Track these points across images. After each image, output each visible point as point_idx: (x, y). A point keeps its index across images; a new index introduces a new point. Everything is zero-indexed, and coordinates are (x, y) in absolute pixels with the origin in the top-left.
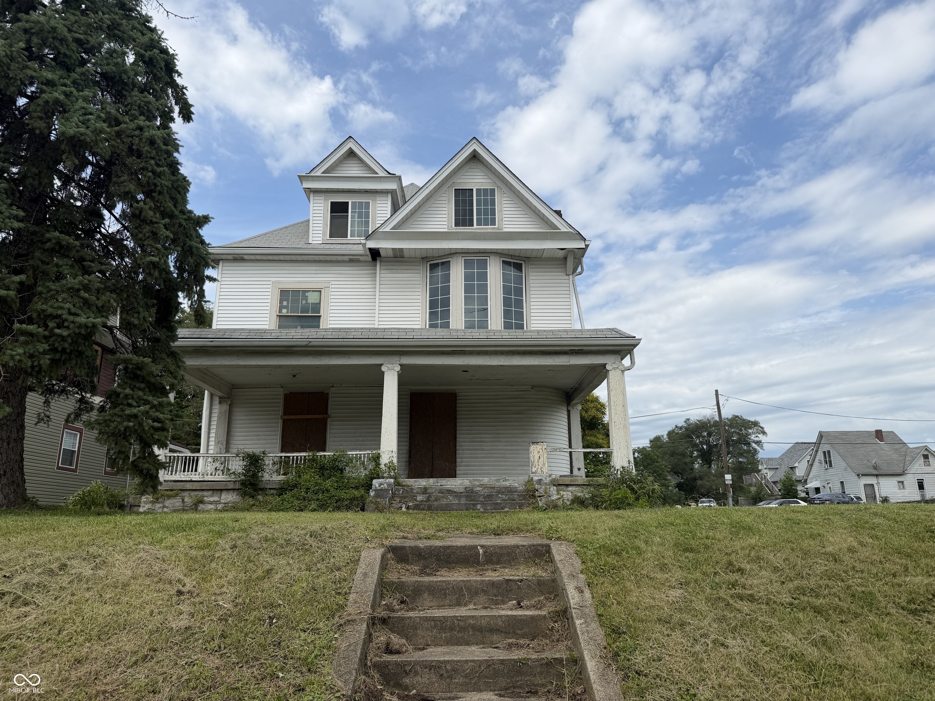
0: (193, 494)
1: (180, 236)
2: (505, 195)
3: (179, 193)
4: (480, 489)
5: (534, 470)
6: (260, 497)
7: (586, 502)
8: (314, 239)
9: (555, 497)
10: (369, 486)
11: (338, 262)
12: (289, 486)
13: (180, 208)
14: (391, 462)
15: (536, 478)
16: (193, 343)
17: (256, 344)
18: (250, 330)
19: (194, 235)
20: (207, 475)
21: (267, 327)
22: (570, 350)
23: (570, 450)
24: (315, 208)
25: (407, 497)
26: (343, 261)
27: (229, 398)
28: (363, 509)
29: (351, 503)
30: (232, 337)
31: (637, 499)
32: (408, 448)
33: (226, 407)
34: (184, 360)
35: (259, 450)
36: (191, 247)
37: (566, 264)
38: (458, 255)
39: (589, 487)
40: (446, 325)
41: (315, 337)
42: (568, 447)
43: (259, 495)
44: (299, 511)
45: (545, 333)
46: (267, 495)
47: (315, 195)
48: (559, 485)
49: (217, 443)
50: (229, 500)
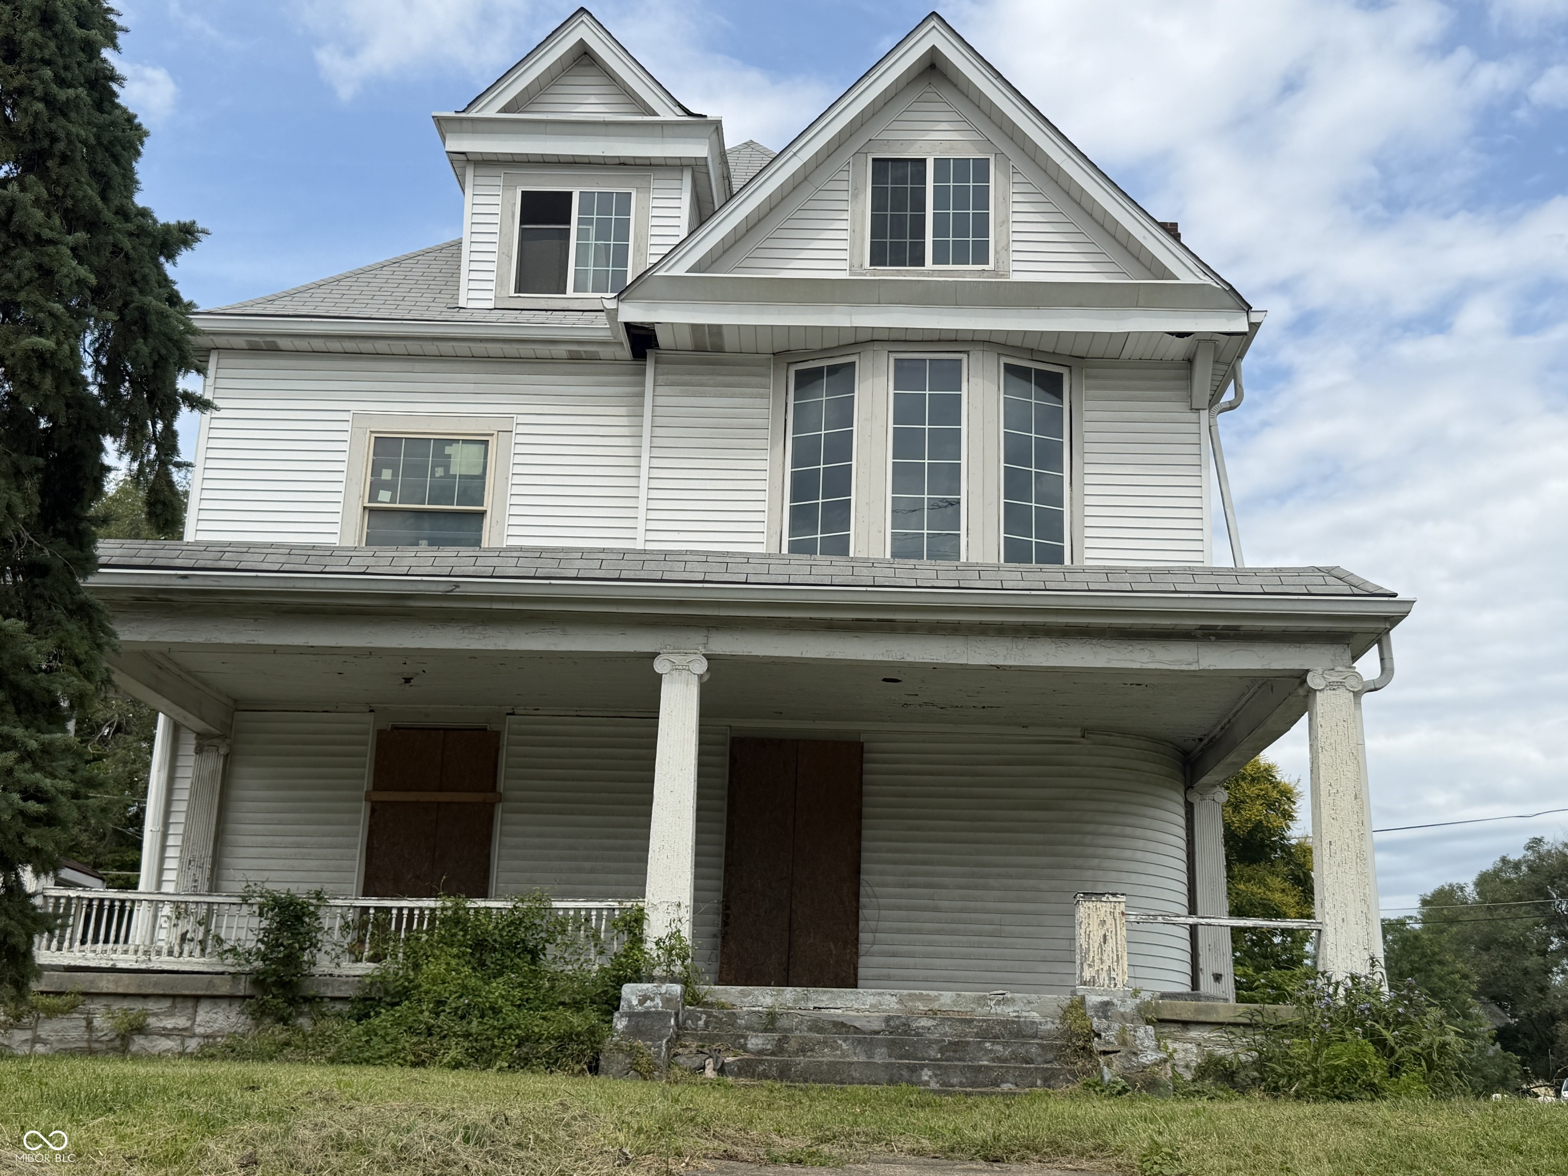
0: (118, 1006)
1: (114, 281)
2: (1018, 178)
3: (116, 159)
4: (928, 1023)
5: (1087, 974)
6: (304, 1023)
7: (1242, 1074)
8: (472, 295)
9: (1150, 1057)
10: (612, 1003)
11: (538, 360)
12: (387, 992)
13: (117, 202)
14: (676, 935)
15: (1093, 999)
16: (134, 580)
17: (308, 586)
18: (291, 549)
19: (153, 278)
20: (159, 953)
21: (334, 540)
22: (1202, 628)
23: (1192, 920)
24: (477, 209)
25: (717, 1038)
26: (552, 360)
27: (223, 737)
28: (594, 1069)
29: (561, 1048)
30: (241, 566)
31: (1394, 1071)
32: (720, 896)
33: (213, 763)
34: (115, 627)
35: (305, 887)
36: (143, 312)
37: (1190, 378)
38: (877, 346)
39: (1250, 1032)
40: (840, 547)
41: (471, 570)
42: (1185, 911)
43: (301, 1014)
44: (414, 1065)
45: (1127, 577)
46: (324, 1015)
47: (481, 171)
48: (1162, 1021)
49: (187, 863)
50: (216, 1027)
